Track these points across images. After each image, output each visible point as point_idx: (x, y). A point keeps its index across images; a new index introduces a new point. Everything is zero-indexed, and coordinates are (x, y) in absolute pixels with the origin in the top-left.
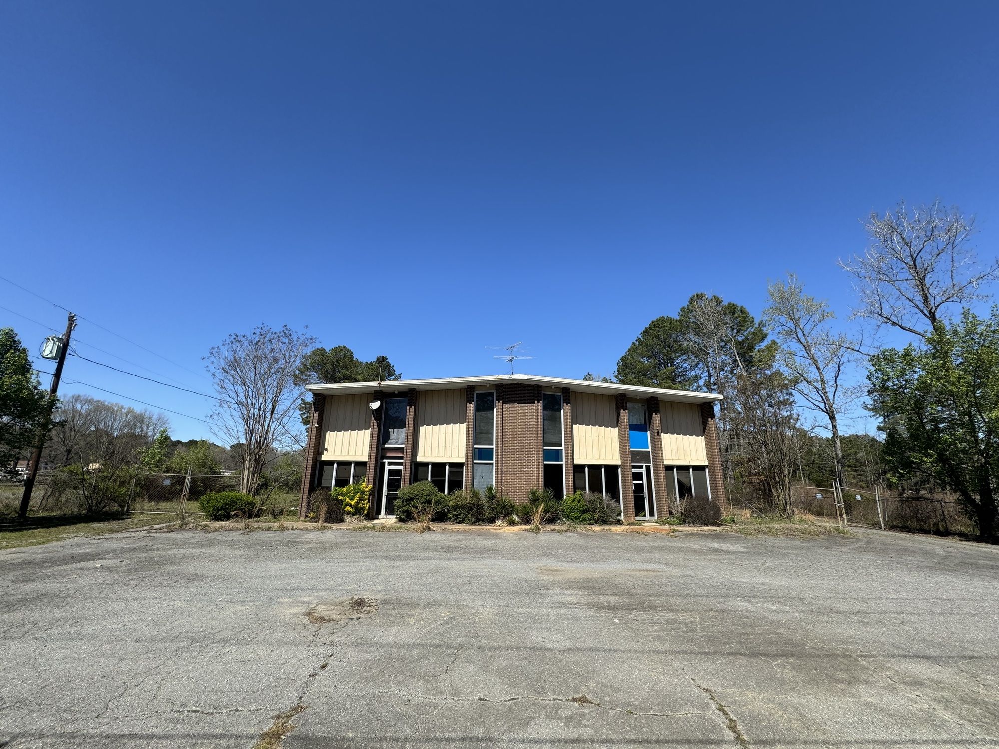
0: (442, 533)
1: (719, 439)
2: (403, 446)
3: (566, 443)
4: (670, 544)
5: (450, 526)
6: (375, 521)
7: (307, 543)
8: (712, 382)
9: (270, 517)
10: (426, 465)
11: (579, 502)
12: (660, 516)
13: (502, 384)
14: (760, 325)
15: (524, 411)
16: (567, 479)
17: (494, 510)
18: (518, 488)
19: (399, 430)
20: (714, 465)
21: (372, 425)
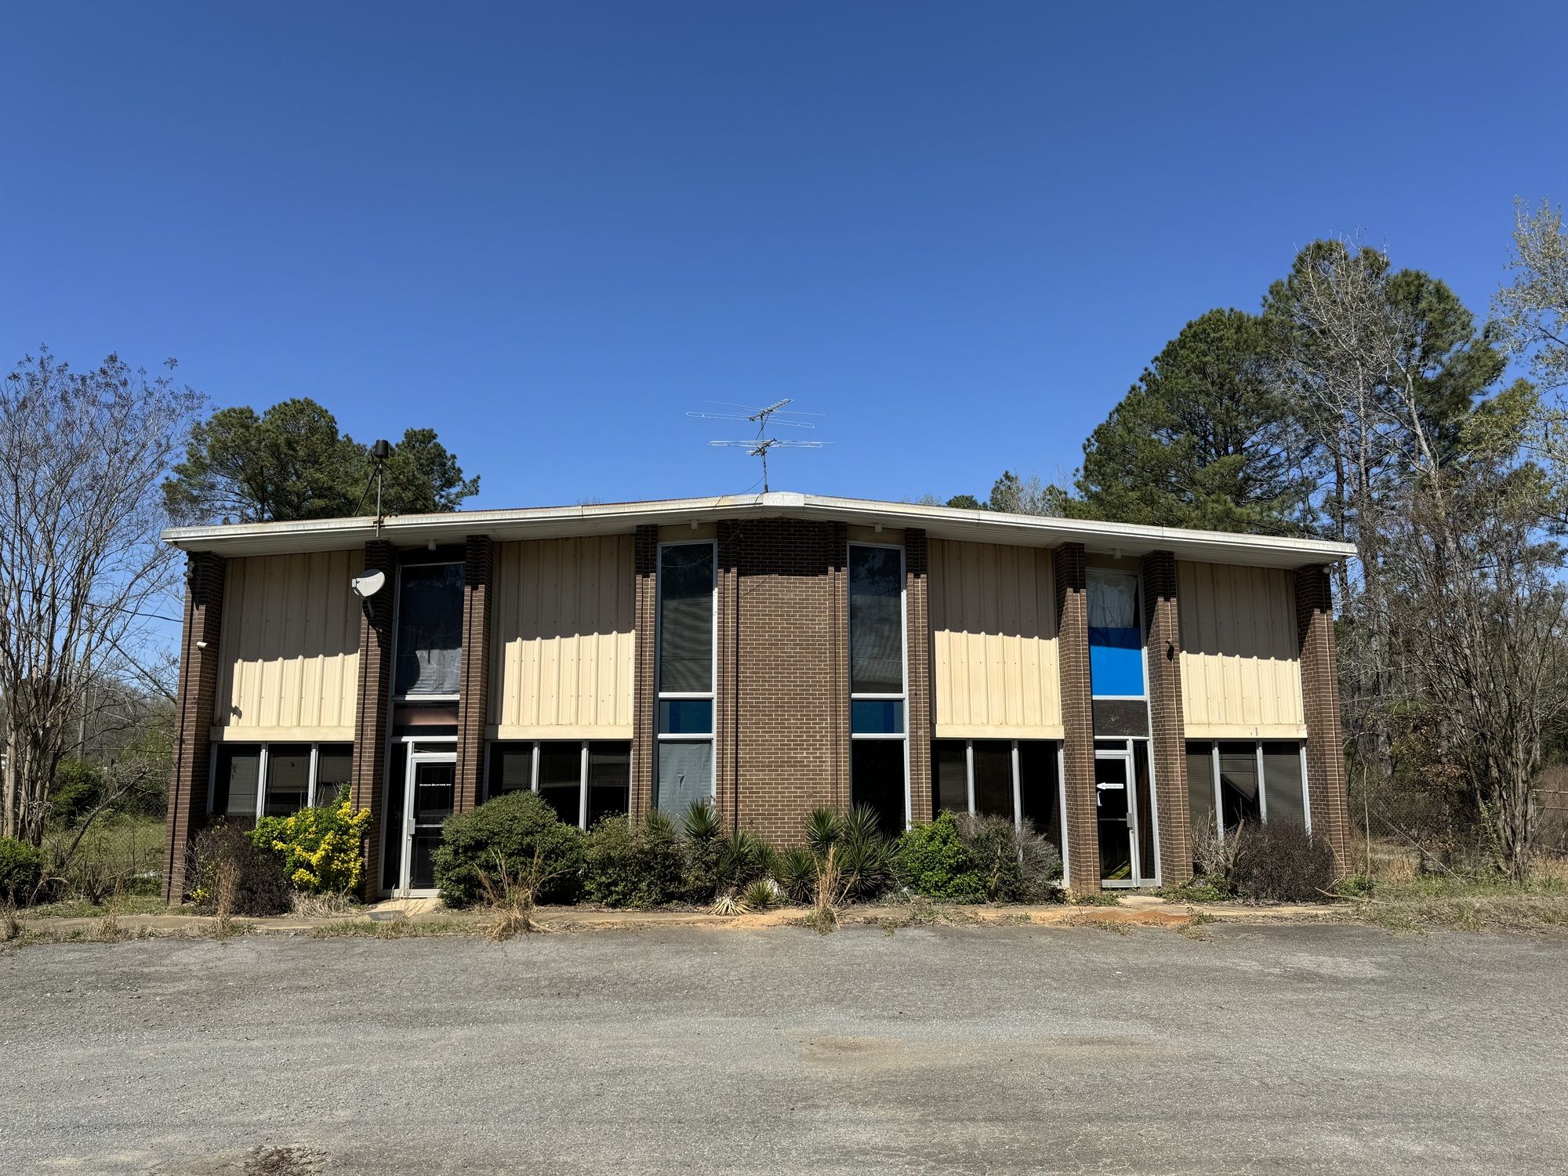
0: (563, 938)
2: (456, 697)
3: (914, 682)
4: (1181, 960)
5: (590, 917)
6: (382, 907)
9: (81, 901)
10: (523, 747)
11: (945, 843)
12: (1169, 876)
13: (736, 520)
14: (1487, 337)
15: (796, 595)
16: (915, 779)
17: (710, 868)
18: (782, 806)
19: (445, 652)
20: (1323, 738)
21: (363, 642)
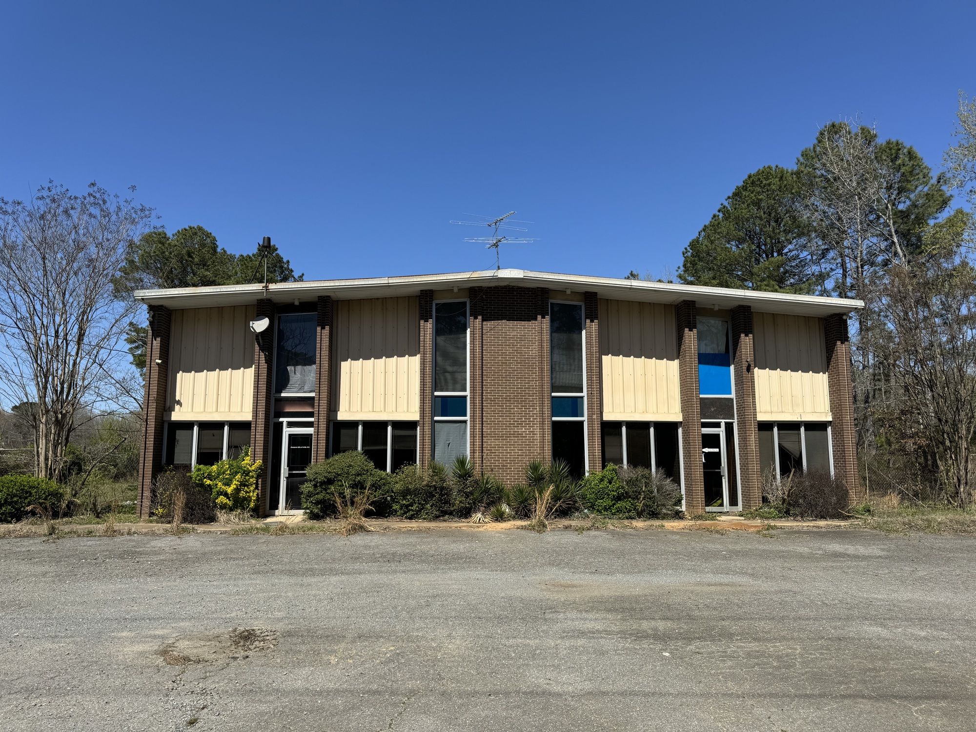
0: (384, 535)
1: (854, 381)
2: (312, 395)
3: (590, 386)
4: (761, 547)
5: (395, 523)
6: (269, 520)
7: (156, 553)
8: (848, 284)
9: (90, 515)
10: (353, 424)
11: (610, 483)
12: (747, 505)
13: (481, 287)
14: (939, 182)
15: (518, 333)
16: (591, 445)
17: (468, 496)
18: (510, 461)
19: (305, 367)
20: (842, 420)
21: (256, 360)
